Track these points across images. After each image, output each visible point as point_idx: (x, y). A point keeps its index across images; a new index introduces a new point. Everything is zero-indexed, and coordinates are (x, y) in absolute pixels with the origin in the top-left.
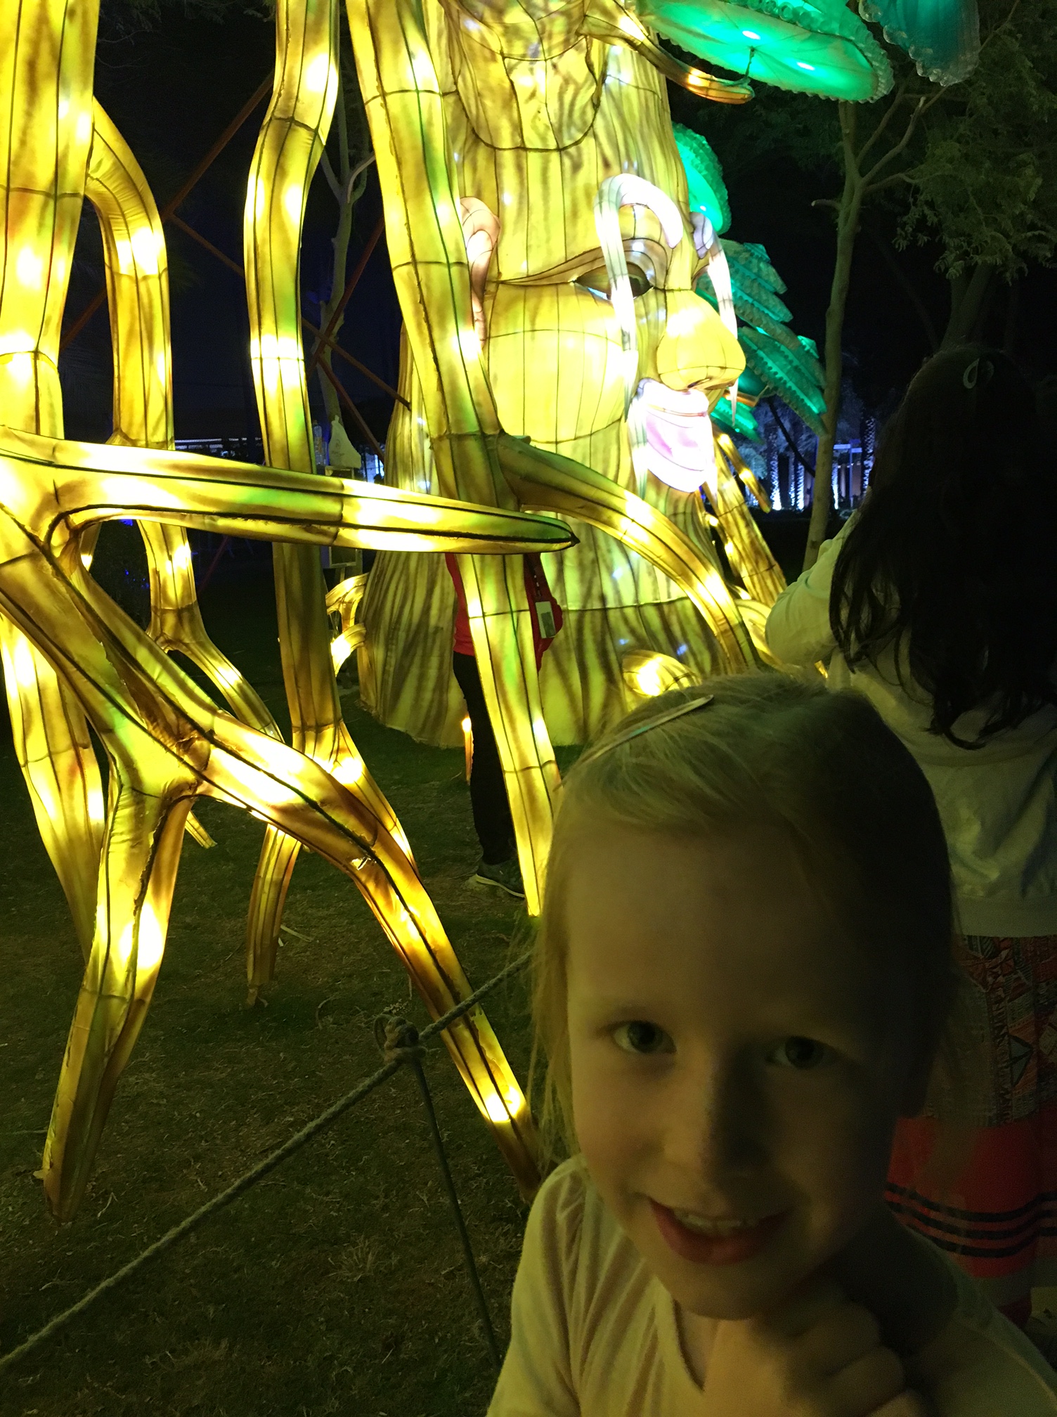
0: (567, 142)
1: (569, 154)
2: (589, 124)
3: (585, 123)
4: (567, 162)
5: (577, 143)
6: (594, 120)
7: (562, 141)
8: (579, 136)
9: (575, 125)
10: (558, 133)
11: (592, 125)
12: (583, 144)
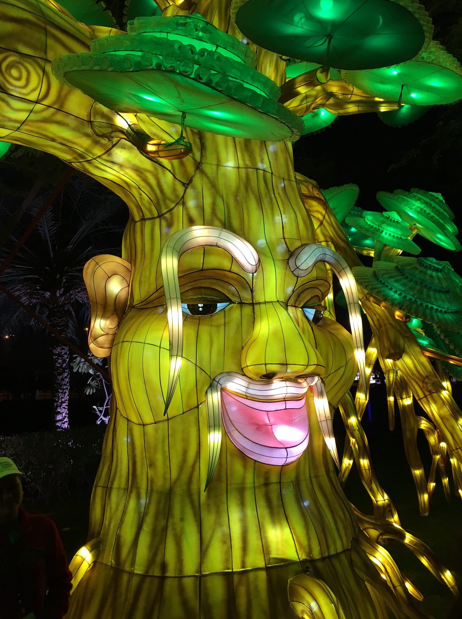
0: (164, 211)
1: (165, 218)
2: (181, 197)
3: (177, 196)
4: (164, 223)
5: (171, 210)
6: (184, 194)
7: (161, 211)
8: (172, 205)
9: (169, 199)
10: (158, 206)
11: (183, 197)
12: (175, 211)
